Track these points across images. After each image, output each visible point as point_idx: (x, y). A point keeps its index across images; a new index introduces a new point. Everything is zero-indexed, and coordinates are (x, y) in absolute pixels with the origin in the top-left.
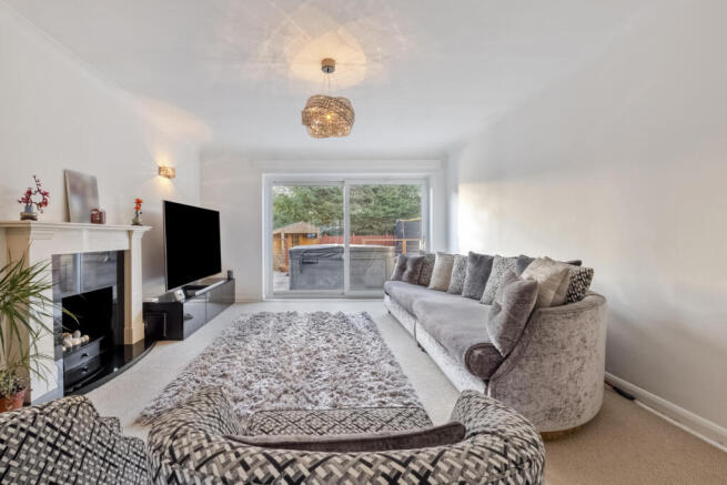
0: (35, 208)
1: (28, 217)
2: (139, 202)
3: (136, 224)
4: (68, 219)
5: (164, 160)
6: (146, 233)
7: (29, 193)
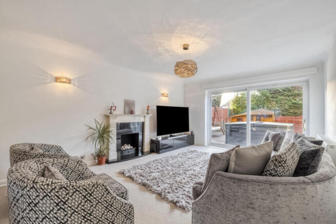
0: (112, 111)
1: (111, 113)
2: (148, 107)
3: (148, 114)
4: (125, 113)
5: (164, 91)
6: (151, 117)
7: (112, 107)
